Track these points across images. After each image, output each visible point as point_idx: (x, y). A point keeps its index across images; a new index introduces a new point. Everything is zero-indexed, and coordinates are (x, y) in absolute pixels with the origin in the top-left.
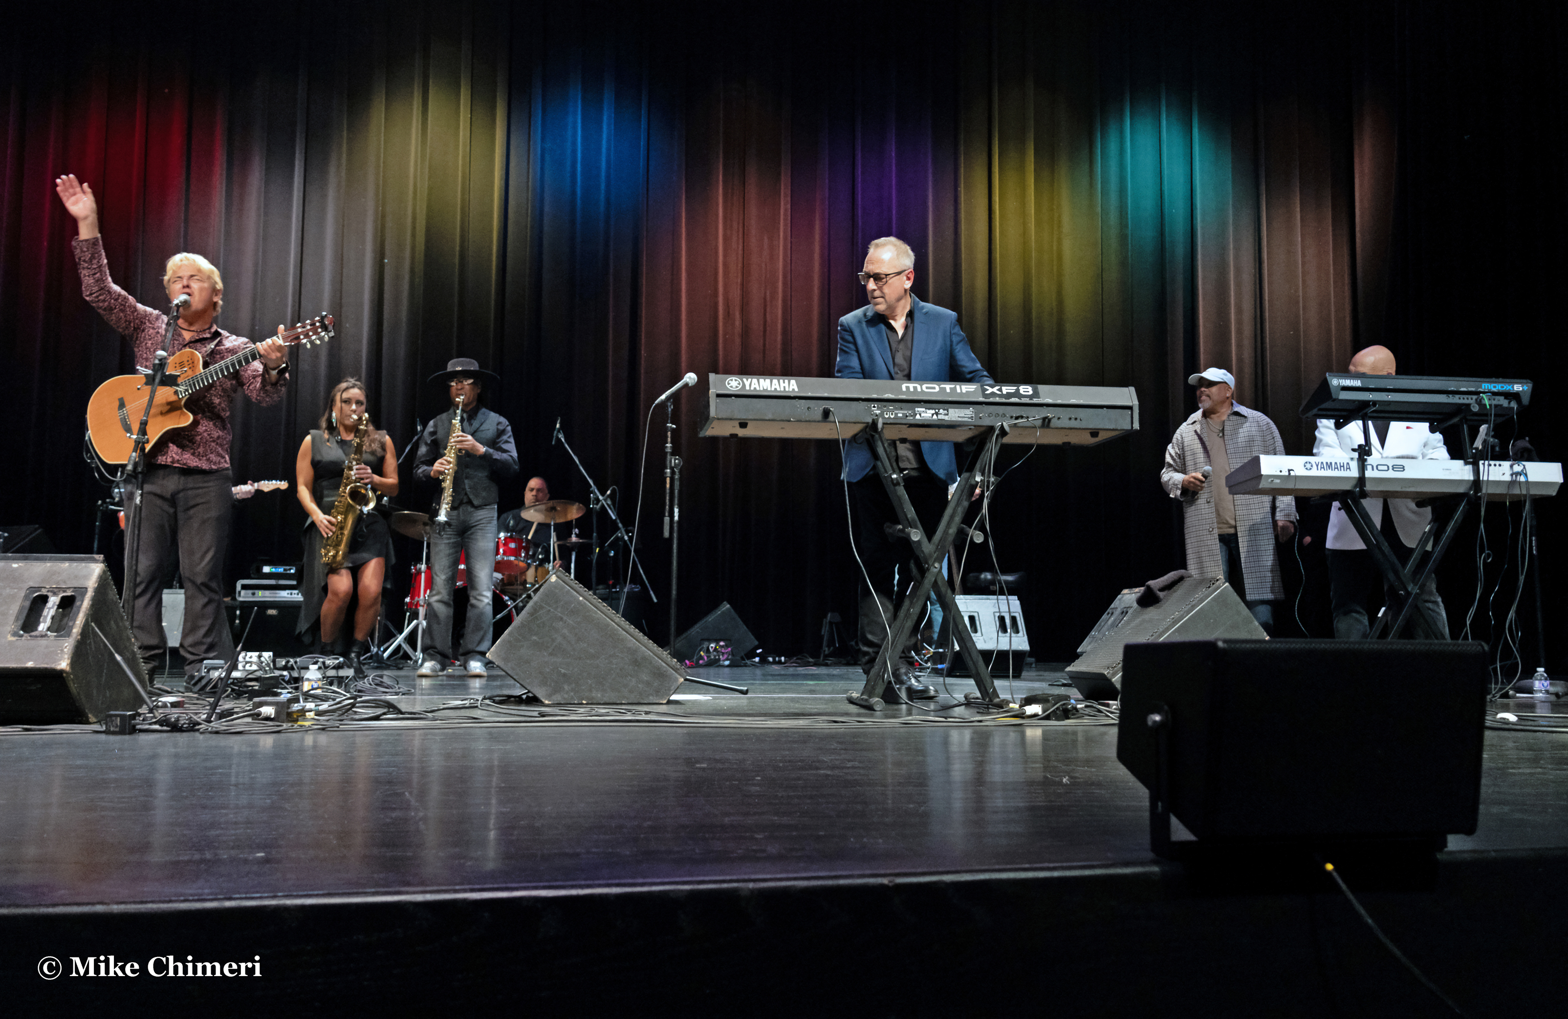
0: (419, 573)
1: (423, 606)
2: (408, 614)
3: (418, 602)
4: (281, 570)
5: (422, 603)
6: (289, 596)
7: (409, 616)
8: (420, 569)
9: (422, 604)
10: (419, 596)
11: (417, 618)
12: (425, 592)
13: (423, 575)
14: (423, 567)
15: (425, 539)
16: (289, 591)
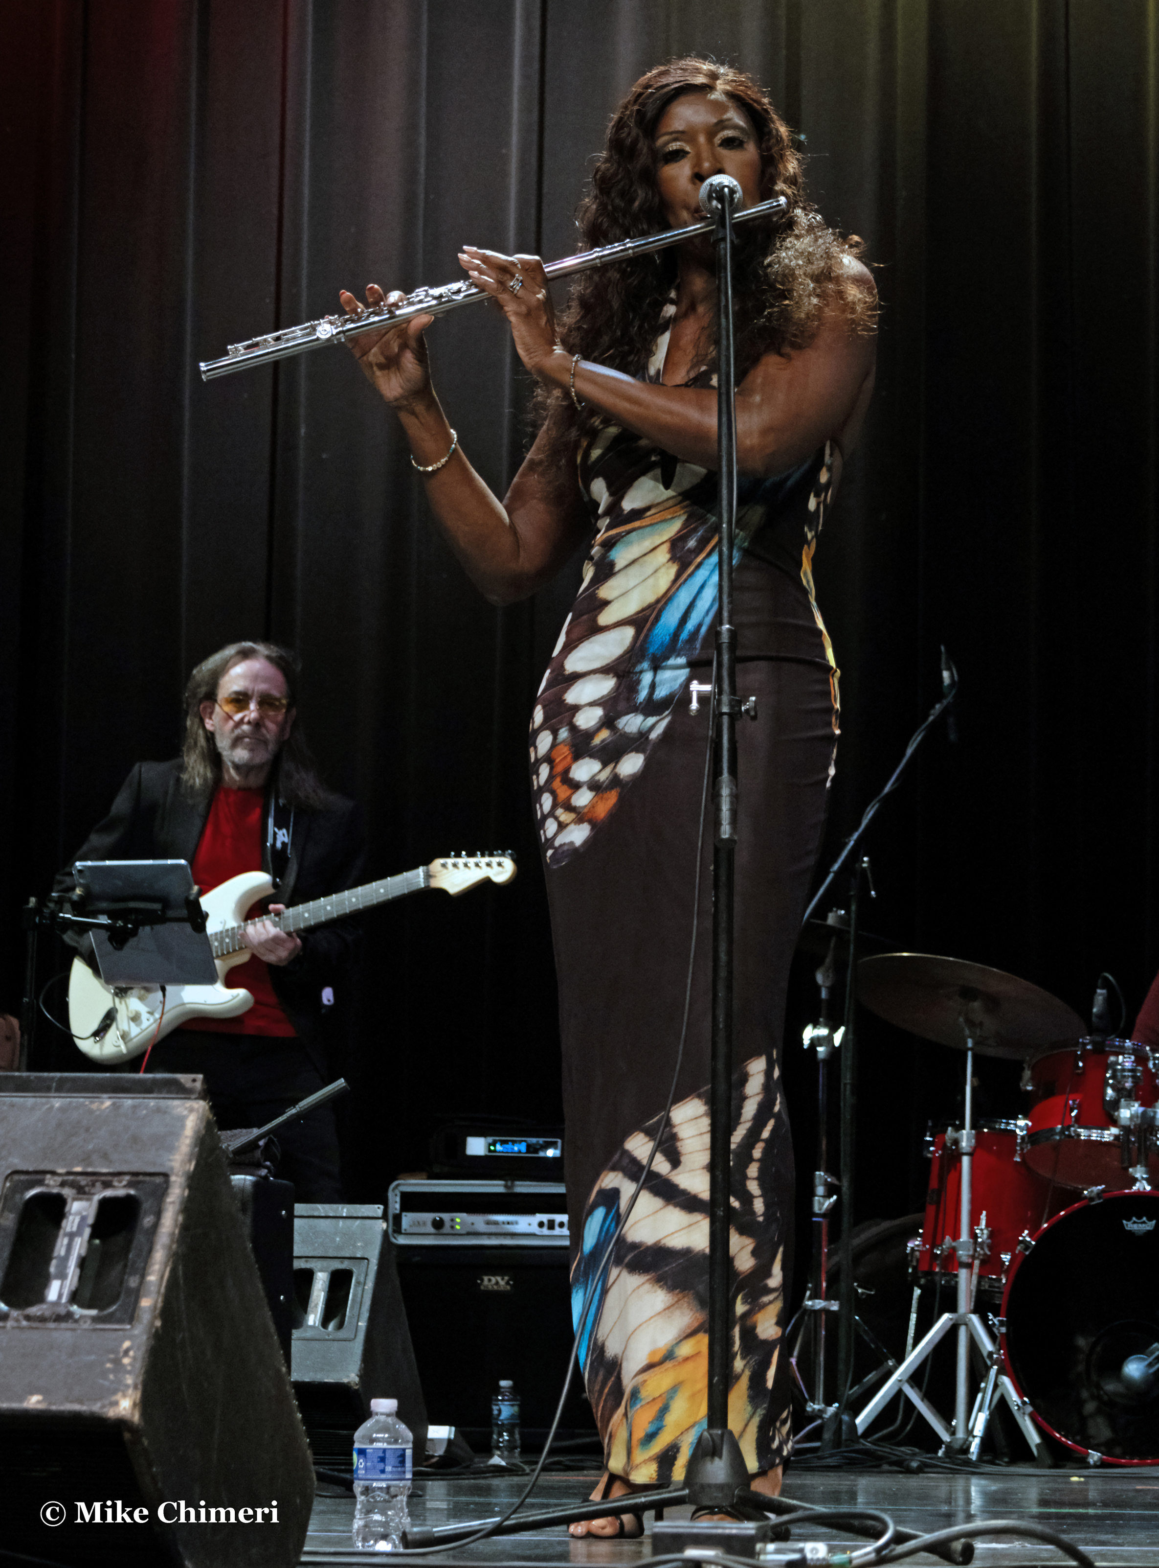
0: (953, 1156)
1: (969, 1266)
2: (917, 1292)
3: (954, 1250)
4: (519, 1148)
5: (963, 1254)
6: (545, 1231)
7: (921, 1297)
8: (956, 1142)
9: (965, 1259)
10: (956, 1236)
11: (952, 1307)
12: (974, 1221)
13: (966, 1161)
14: (966, 1138)
15: (970, 1043)
16: (545, 1218)
